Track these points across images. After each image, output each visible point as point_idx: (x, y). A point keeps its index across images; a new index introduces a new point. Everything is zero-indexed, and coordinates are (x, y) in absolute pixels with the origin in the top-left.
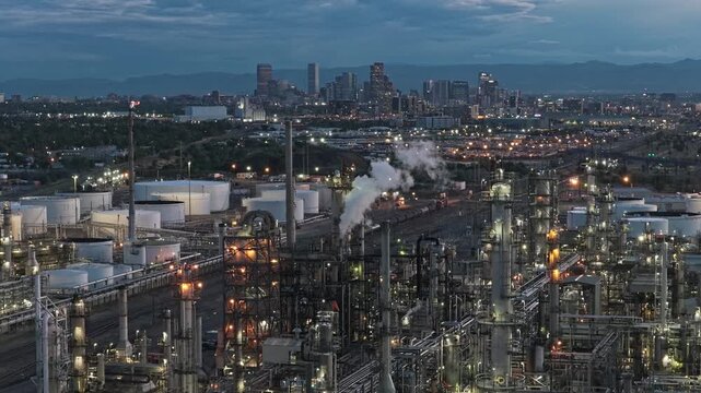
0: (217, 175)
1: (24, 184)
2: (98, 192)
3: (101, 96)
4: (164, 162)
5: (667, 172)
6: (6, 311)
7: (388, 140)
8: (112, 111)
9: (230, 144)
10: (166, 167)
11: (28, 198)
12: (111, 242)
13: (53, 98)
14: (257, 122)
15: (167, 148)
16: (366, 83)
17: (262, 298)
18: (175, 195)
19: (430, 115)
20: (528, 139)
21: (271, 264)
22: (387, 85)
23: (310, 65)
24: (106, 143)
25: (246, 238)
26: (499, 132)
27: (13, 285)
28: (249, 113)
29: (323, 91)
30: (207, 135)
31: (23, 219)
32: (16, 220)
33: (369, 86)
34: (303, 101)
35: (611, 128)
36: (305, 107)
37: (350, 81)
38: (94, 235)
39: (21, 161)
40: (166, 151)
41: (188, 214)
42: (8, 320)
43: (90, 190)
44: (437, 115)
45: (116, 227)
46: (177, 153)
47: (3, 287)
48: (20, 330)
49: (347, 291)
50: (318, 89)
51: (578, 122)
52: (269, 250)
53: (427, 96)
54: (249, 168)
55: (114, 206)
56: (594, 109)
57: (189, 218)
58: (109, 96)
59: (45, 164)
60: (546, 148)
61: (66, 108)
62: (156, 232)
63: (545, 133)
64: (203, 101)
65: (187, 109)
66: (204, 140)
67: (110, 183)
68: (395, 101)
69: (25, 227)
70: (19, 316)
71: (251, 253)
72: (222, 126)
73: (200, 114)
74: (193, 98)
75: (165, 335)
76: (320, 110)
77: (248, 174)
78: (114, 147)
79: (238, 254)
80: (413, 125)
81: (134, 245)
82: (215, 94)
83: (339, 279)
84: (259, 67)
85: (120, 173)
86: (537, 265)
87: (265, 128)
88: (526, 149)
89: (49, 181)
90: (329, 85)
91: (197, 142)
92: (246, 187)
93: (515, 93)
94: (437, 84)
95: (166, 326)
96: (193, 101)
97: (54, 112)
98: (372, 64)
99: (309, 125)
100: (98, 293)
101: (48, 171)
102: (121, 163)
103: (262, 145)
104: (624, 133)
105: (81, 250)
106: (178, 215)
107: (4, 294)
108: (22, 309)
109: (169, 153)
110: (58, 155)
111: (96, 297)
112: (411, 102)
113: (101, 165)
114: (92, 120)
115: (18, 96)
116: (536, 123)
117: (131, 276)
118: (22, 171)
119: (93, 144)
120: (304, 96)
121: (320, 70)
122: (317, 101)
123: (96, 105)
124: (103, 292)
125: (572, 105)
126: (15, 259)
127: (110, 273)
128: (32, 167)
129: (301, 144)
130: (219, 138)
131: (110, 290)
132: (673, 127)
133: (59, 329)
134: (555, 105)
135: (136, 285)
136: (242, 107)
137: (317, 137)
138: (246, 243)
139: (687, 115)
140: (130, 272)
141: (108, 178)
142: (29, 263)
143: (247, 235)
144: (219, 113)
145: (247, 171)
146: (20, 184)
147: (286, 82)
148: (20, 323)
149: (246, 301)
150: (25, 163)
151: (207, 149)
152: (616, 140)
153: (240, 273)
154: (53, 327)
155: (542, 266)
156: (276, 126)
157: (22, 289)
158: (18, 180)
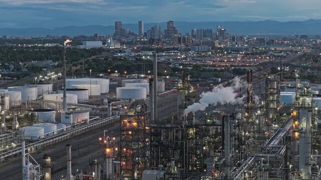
0: (101, 75)
1: (10, 79)
2: (45, 84)
3: (44, 36)
4: (75, 68)
5: (313, 73)
6: (3, 150)
7: (179, 57)
8: (49, 43)
9: (105, 59)
10: (76, 71)
11: (12, 87)
12: (54, 111)
13: (21, 37)
14: (116, 48)
15: (76, 61)
16: (165, 30)
17: (141, 147)
18: (83, 85)
19: (196, 45)
20: (244, 57)
21: (146, 129)
22: (175, 31)
23: (139, 22)
24: (47, 59)
25: (132, 116)
26: (230, 53)
27: (6, 136)
28: (112, 44)
29: (145, 34)
30: (95, 54)
31: (10, 99)
32: (7, 99)
33: (167, 31)
34: (136, 39)
35: (281, 52)
36: (137, 41)
37: (158, 29)
38: (45, 107)
39: (7, 68)
40: (75, 63)
41: (90, 95)
42: (4, 155)
43: (41, 83)
44: (199, 45)
45: (56, 103)
46: (81, 64)
47: (1, 137)
48: (10, 160)
49: (186, 144)
50: (143, 33)
51: (265, 48)
52: (144, 122)
53: (194, 36)
54: (116, 72)
55: (53, 91)
56: (271, 42)
57: (90, 97)
58: (48, 36)
59: (19, 69)
60: (254, 61)
61: (28, 42)
62: (75, 105)
63: (252, 54)
64: (90, 38)
65: (84, 42)
66: (93, 57)
67: (50, 79)
68: (180, 39)
69: (11, 102)
70: (10, 152)
71: (135, 124)
72: (100, 50)
73: (90, 45)
74: (86, 37)
75: (94, 173)
76: (144, 43)
77: (116, 74)
78: (51, 61)
79: (128, 124)
80: (189, 50)
81: (66, 113)
82: (96, 35)
83: (182, 138)
84: (116, 23)
85: (55, 74)
86: (274, 125)
87: (120, 52)
88: (244, 62)
89: (21, 78)
90: (148, 31)
91: (89, 58)
92: (116, 81)
93: (234, 35)
94: (198, 30)
95: (94, 169)
96: (85, 38)
97: (22, 44)
98: (168, 21)
99: (141, 50)
100: (49, 139)
101: (20, 73)
102: (55, 69)
103: (120, 60)
104: (288, 54)
105: (40, 115)
106: (85, 96)
107: (1, 140)
108: (11, 148)
109: (77, 64)
110: (25, 64)
111: (48, 141)
112: (187, 39)
113: (45, 69)
114: (40, 48)
115: (5, 36)
116: (247, 49)
117: (65, 130)
118: (7, 72)
119: (41, 59)
120: (137, 36)
121: (144, 24)
122: (143, 38)
123: (41, 40)
124: (52, 138)
125: (261, 41)
126: (7, 121)
127: (55, 128)
128: (13, 71)
129: (139, 59)
130: (100, 56)
131: (55, 137)
132: (309, 51)
133: (35, 172)
134: (253, 40)
135: (69, 134)
136: (109, 41)
137: (146, 56)
138: (132, 118)
139: (314, 45)
140: (65, 127)
141: (49, 76)
142: (14, 123)
143: (133, 114)
144: (98, 44)
145: (115, 73)
146: (8, 79)
147: (128, 30)
148: (10, 156)
149: (132, 149)
150: (9, 69)
151: (95, 61)
152: (285, 57)
153: (129, 134)
154: (33, 171)
155: (276, 126)
156: (125, 50)
157: (11, 138)
158: (6, 77)
